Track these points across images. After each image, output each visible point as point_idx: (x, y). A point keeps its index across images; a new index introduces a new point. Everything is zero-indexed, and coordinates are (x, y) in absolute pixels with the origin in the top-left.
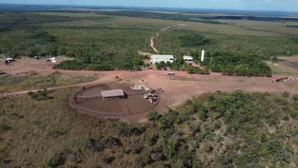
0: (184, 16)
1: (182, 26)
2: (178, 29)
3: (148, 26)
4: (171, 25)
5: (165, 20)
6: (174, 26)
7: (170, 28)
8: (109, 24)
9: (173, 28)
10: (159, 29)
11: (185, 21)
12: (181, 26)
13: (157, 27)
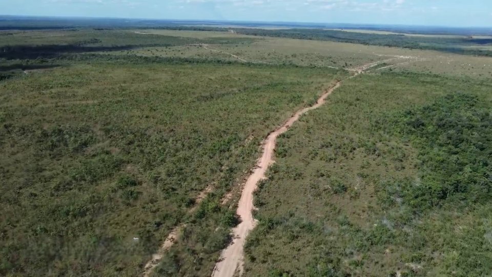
0: (407, 38)
1: (406, 60)
2: (397, 71)
3: (322, 58)
4: (379, 59)
5: (367, 46)
6: (385, 61)
7: (376, 67)
8: (238, 54)
9: (385, 64)
10: (346, 69)
11: (411, 48)
12: (403, 61)
13: (342, 63)
